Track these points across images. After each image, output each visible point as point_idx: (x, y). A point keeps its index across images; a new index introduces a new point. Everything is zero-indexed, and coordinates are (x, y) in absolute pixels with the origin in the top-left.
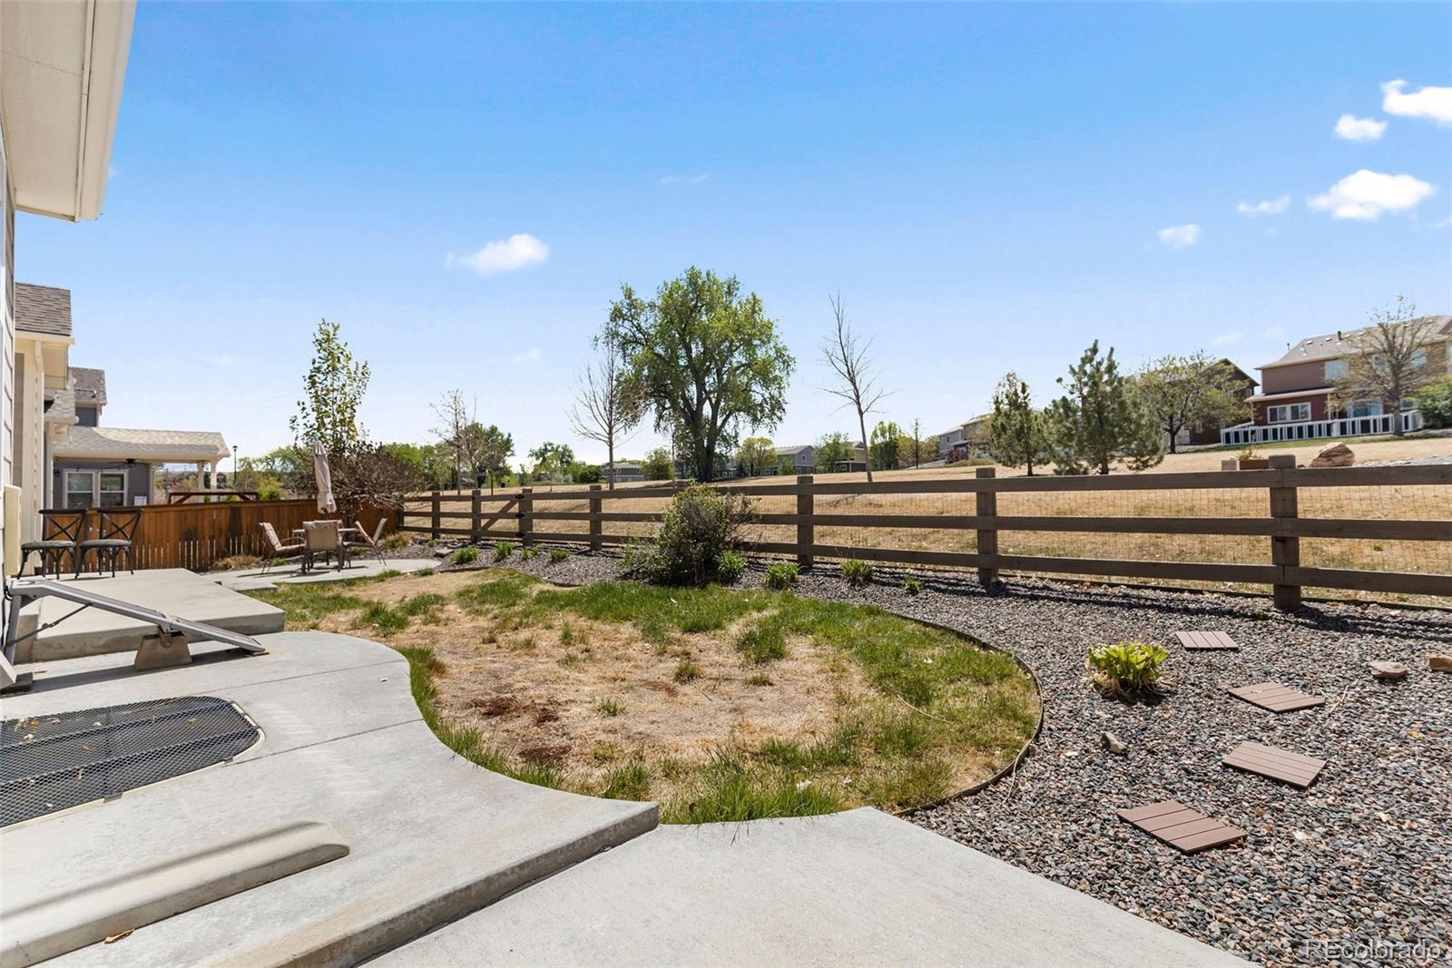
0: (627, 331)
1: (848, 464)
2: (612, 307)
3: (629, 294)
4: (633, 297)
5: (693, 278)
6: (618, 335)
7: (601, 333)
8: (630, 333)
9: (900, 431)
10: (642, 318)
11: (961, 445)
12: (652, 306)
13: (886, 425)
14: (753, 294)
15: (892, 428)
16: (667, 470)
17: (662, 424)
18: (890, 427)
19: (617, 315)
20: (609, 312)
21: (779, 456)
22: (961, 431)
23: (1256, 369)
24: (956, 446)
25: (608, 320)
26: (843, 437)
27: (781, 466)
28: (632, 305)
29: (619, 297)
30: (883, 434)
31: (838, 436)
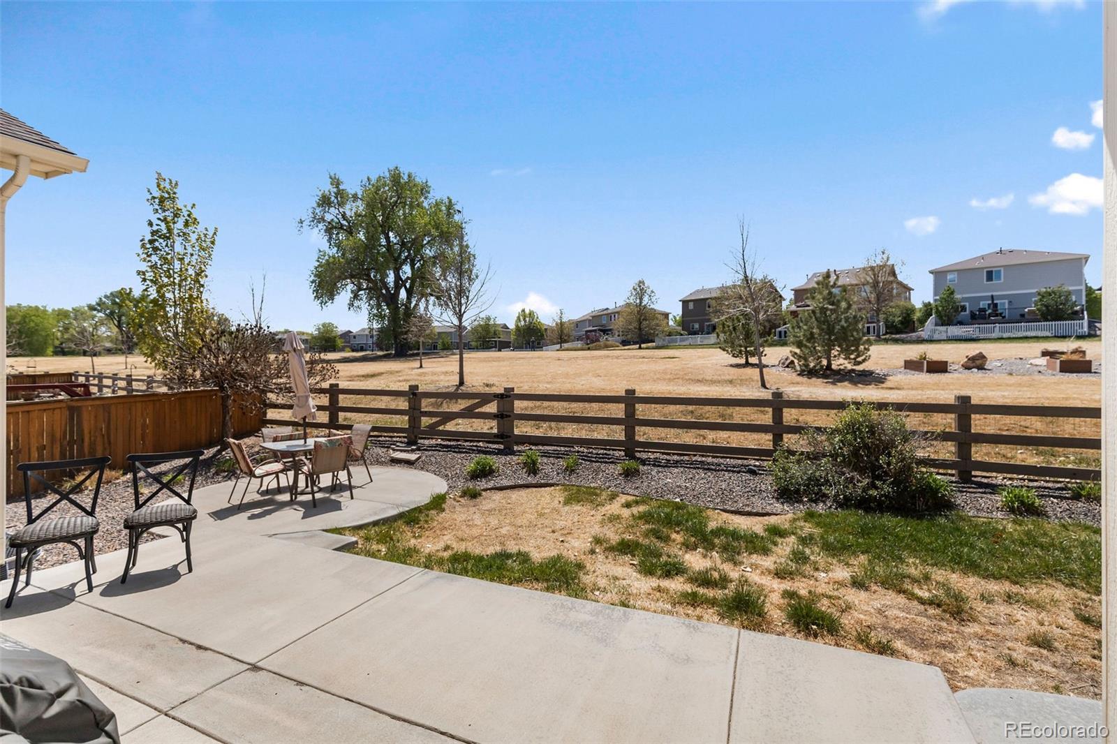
0: (333, 217)
1: (495, 341)
2: (320, 194)
3: (336, 182)
4: (341, 187)
5: (396, 178)
6: (324, 221)
7: (307, 217)
8: (335, 219)
9: (537, 318)
10: (348, 207)
11: (591, 331)
12: (355, 197)
13: (527, 312)
14: (448, 198)
15: (532, 314)
16: (335, 341)
17: (356, 303)
18: (530, 314)
19: (325, 202)
20: (317, 199)
21: (439, 333)
22: (590, 320)
23: (792, 290)
24: (587, 331)
25: (315, 205)
26: (492, 320)
27: (440, 342)
28: (340, 193)
29: (328, 188)
30: (524, 319)
31: (488, 319)
